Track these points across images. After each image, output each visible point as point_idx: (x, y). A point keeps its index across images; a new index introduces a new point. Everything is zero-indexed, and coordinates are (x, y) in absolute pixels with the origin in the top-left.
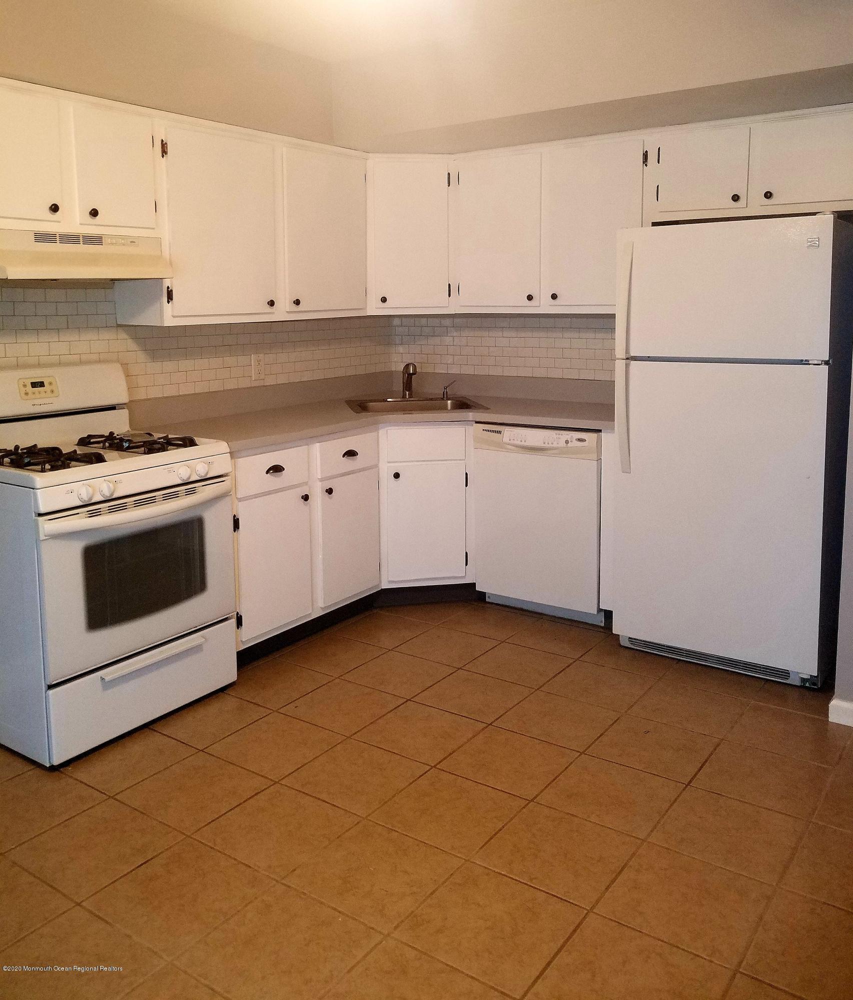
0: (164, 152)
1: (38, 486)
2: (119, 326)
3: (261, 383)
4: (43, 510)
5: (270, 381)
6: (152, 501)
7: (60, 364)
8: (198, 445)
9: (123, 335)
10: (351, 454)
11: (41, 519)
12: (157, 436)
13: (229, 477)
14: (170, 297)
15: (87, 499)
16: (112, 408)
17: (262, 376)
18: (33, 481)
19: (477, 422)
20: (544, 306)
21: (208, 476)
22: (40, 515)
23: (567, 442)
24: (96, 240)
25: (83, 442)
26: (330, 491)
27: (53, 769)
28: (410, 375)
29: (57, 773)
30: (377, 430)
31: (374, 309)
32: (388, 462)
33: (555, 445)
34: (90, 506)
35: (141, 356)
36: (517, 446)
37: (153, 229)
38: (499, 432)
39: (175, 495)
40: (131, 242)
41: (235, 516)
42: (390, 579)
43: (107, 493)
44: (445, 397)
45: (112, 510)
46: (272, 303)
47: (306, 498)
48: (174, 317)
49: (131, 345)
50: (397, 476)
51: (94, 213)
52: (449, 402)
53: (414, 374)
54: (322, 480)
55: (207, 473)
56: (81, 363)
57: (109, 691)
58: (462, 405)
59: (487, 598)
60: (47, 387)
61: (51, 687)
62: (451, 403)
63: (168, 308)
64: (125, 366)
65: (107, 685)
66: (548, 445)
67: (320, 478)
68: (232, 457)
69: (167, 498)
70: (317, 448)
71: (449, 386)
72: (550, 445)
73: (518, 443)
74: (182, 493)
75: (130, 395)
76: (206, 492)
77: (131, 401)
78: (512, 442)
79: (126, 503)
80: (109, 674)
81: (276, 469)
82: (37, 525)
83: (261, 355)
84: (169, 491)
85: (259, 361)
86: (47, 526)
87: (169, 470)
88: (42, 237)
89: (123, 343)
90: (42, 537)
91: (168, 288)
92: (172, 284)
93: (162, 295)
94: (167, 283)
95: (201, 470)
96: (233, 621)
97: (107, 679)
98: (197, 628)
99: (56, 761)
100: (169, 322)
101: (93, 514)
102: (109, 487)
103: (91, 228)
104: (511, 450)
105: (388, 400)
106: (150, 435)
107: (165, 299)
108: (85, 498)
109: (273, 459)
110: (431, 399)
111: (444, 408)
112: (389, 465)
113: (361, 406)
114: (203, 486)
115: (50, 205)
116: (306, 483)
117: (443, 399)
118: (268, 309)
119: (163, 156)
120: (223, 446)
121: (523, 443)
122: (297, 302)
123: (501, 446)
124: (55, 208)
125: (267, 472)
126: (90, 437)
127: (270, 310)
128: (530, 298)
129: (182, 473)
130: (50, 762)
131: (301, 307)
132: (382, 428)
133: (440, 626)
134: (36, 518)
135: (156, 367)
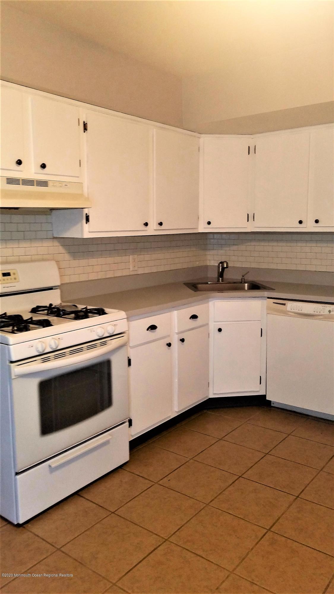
0: (85, 129)
1: (11, 343)
2: (54, 238)
3: (136, 273)
4: (14, 359)
5: (140, 272)
6: (81, 350)
7: (19, 262)
8: (107, 314)
9: (56, 243)
10: (194, 317)
11: (12, 365)
12: (80, 307)
13: (126, 334)
14: (87, 220)
15: (41, 351)
16: (51, 289)
17: (136, 268)
18: (7, 339)
19: (268, 298)
20: (310, 227)
21: (115, 333)
22: (12, 362)
23: (330, 311)
24: (44, 184)
25: (35, 310)
26: (183, 340)
27: (19, 526)
28: (223, 269)
29: (21, 528)
30: (208, 302)
31: (202, 228)
32: (215, 322)
33: (322, 313)
34: (43, 356)
35: (67, 256)
36: (295, 313)
37: (78, 177)
38: (284, 304)
39: (95, 346)
40: (65, 185)
41: (128, 357)
42: (215, 392)
43: (54, 347)
44: (243, 282)
45: (57, 357)
46: (146, 224)
47: (169, 345)
48: (90, 232)
49: (61, 249)
50: (220, 330)
51: (43, 166)
52: (246, 284)
53: (227, 267)
54: (178, 333)
55: (114, 332)
56: (32, 261)
57: (54, 473)
58: (255, 286)
59: (272, 404)
60: (12, 276)
61: (17, 474)
62: (248, 286)
63: (86, 227)
64: (58, 262)
65: (52, 470)
66: (316, 313)
67: (177, 332)
68: (128, 321)
69: (89, 348)
70: (175, 314)
71: (245, 275)
72: (318, 313)
73: (297, 311)
74: (98, 345)
75: (61, 280)
76: (113, 344)
77: (62, 284)
78: (293, 310)
79: (65, 352)
80: (54, 462)
81: (153, 327)
82: (9, 368)
83: (136, 256)
84: (91, 344)
85: (134, 259)
86: (16, 369)
87: (91, 330)
88: (11, 181)
89: (56, 248)
90: (13, 377)
91: (86, 214)
92: (89, 212)
93: (82, 219)
94: (86, 211)
95: (110, 329)
96: (127, 423)
97: (53, 466)
98: (106, 430)
99: (21, 522)
100: (87, 235)
101: (45, 361)
102: (55, 343)
103: (41, 176)
104: (290, 315)
105: (209, 283)
106: (76, 306)
107: (84, 221)
108: (41, 350)
109: (151, 321)
110: (234, 283)
111: (243, 289)
112: (215, 323)
113: (194, 286)
114: (111, 340)
115: (16, 160)
116: (169, 336)
117: (241, 283)
118: (144, 228)
119: (84, 132)
120: (122, 314)
121: (300, 312)
122: (161, 224)
123: (286, 313)
124: (19, 162)
125: (148, 330)
126: (38, 307)
127: (146, 228)
128: (301, 222)
129: (100, 332)
130: (17, 521)
131: (163, 227)
132: (211, 301)
133: (248, 422)
134: (10, 364)
135: (75, 263)
